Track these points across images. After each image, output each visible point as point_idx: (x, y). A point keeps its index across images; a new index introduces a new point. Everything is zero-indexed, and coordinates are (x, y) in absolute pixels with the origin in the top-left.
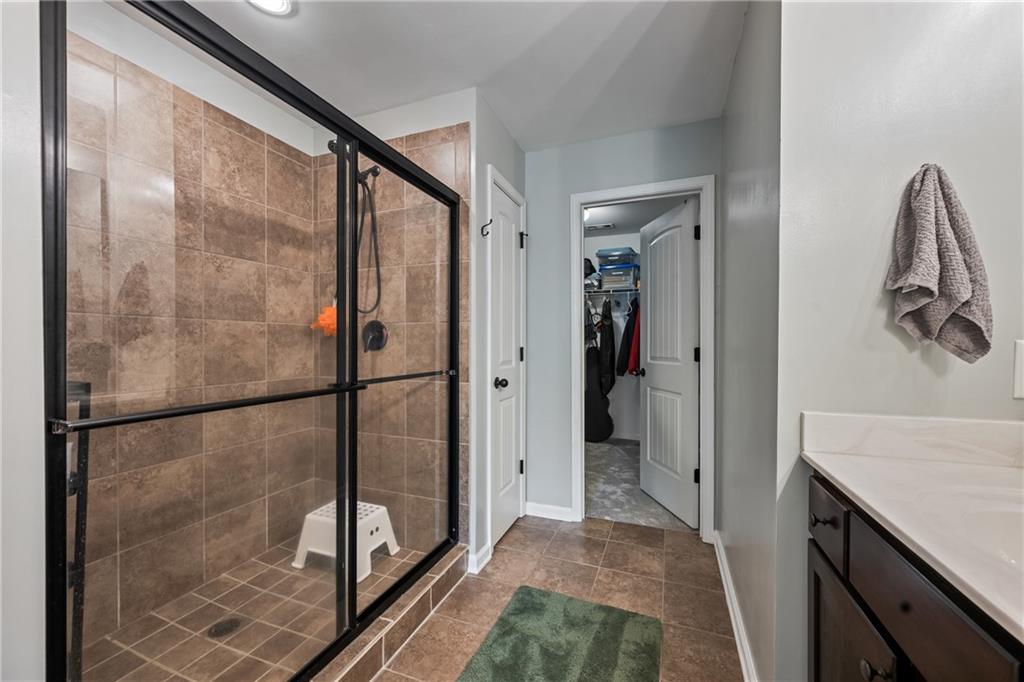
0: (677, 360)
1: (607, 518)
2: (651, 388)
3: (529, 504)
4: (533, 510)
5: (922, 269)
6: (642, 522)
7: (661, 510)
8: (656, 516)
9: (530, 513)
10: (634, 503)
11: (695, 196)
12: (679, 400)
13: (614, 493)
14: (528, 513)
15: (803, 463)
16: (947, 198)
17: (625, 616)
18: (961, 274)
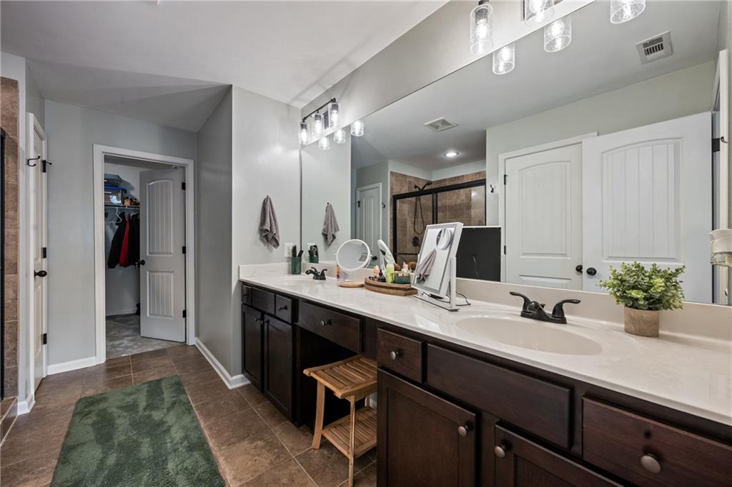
0: (170, 253)
1: (124, 355)
2: (150, 271)
3: (51, 367)
4: (54, 369)
5: (266, 224)
6: (151, 350)
7: (159, 342)
8: (159, 344)
9: (50, 373)
10: (139, 344)
11: (183, 168)
12: (172, 276)
13: (123, 343)
14: (49, 374)
15: (240, 281)
16: (271, 206)
17: (159, 381)
18: (274, 227)
